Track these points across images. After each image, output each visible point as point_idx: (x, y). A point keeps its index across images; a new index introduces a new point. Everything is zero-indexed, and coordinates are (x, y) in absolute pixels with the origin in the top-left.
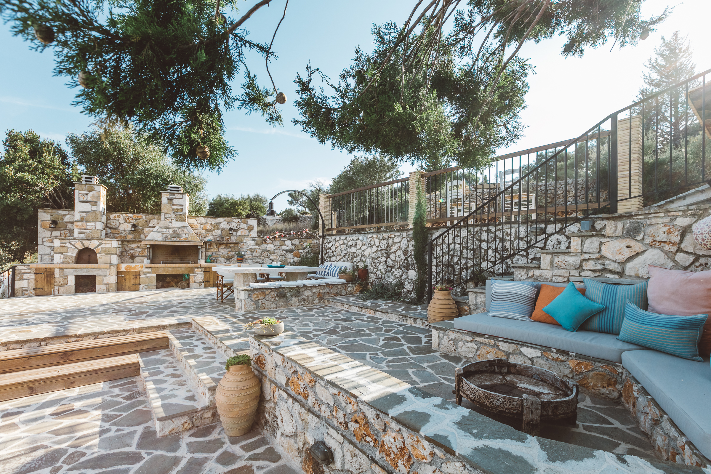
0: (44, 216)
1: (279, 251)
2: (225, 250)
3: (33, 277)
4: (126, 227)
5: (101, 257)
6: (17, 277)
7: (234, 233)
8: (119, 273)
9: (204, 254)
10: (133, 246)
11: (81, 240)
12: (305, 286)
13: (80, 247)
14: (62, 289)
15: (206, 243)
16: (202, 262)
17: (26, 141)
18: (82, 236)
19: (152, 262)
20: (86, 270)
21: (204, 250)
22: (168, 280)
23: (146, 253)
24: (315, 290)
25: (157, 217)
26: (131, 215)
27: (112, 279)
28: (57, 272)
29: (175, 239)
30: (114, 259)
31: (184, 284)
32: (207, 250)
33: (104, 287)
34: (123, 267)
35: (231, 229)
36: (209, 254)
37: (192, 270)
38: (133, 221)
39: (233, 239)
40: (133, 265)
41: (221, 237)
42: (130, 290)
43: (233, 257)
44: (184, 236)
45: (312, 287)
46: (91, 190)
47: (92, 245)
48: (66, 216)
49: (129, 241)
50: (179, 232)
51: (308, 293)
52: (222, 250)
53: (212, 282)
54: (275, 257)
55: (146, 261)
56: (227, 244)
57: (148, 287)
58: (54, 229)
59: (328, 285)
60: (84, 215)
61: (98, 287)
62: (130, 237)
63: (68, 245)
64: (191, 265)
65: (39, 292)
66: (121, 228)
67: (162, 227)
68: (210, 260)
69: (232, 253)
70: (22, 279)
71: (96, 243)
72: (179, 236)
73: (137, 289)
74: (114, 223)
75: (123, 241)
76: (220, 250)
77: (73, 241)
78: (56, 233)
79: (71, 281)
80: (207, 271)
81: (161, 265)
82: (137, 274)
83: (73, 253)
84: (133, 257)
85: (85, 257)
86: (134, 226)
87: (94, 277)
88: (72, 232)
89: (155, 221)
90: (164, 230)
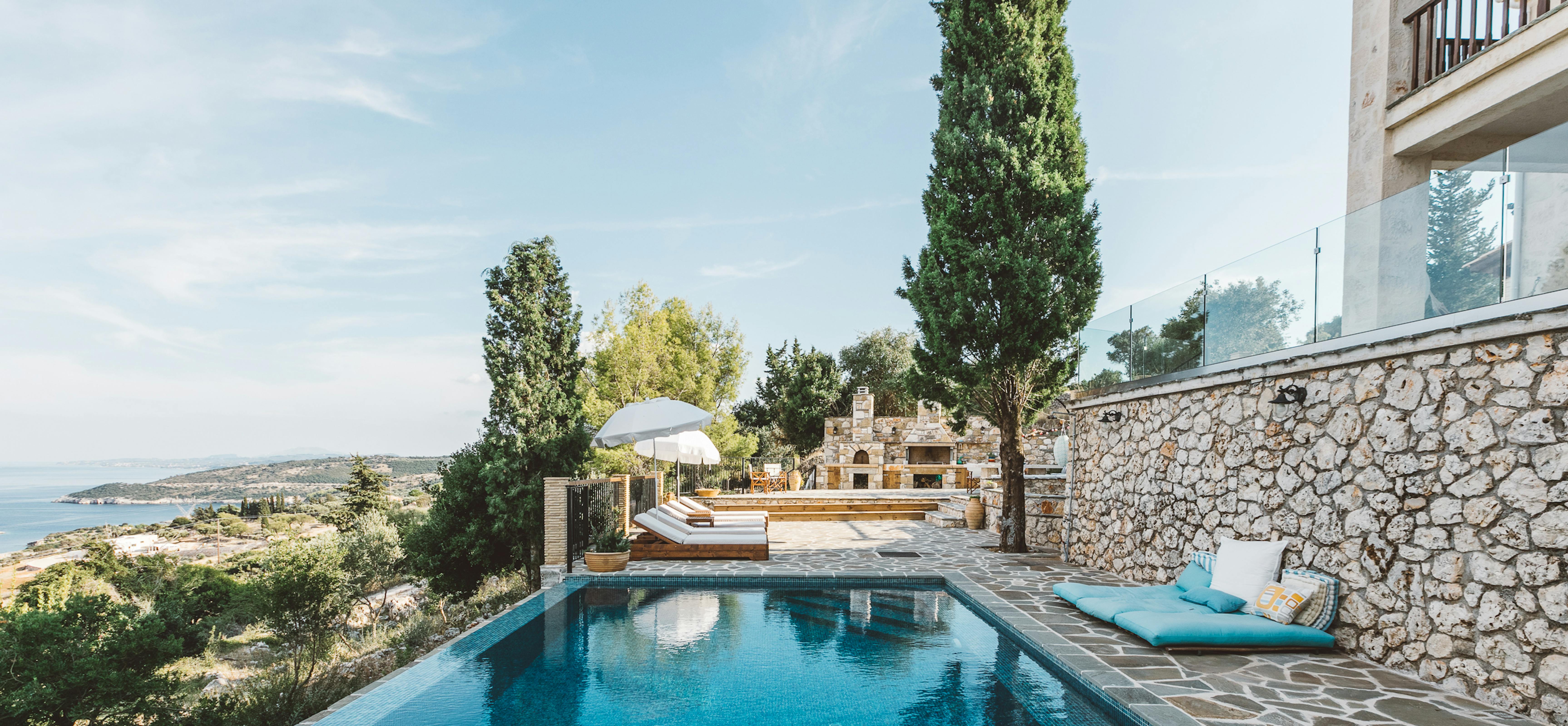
0: (829, 423)
1: (1036, 452)
2: (977, 451)
3: (826, 474)
4: (887, 430)
5: (872, 458)
6: (817, 474)
7: (986, 433)
8: (884, 472)
9: (955, 455)
10: (894, 448)
11: (858, 443)
12: (1036, 479)
13: (857, 450)
14: (845, 485)
15: (957, 443)
16: (954, 463)
17: (819, 361)
18: (858, 440)
19: (909, 463)
20: (861, 469)
21: (955, 451)
22: (923, 480)
23: (904, 454)
24: (1046, 483)
25: (913, 419)
26: (891, 419)
27: (879, 478)
28: (842, 470)
29: (929, 441)
30: (881, 460)
31: (937, 484)
32: (959, 451)
33: (874, 484)
34: (888, 467)
35: (983, 428)
36: (960, 455)
37: (944, 471)
38: (893, 425)
39: (985, 439)
40: (895, 465)
41: (973, 437)
42: (893, 488)
43: (984, 458)
44: (938, 437)
45: (1043, 480)
46: (864, 399)
47: (865, 447)
48: (844, 422)
49: (890, 444)
50: (933, 433)
51: (1039, 485)
52: (974, 451)
53: (963, 483)
54: (1031, 458)
55: (905, 462)
56: (978, 445)
57: (907, 486)
58: (835, 434)
59: (1059, 479)
60: (859, 421)
61: (870, 484)
62: (891, 439)
63: (849, 448)
64: (943, 466)
65: (831, 486)
66: (883, 432)
67: (918, 430)
68: (961, 461)
69: (984, 454)
70: (820, 475)
71: (868, 445)
72: (932, 437)
73: (898, 487)
74: (879, 427)
75: (886, 444)
76: (972, 451)
77: (852, 445)
78: (837, 438)
79: (851, 478)
80: (958, 472)
81: (917, 466)
82: (898, 474)
83: (852, 455)
84: (893, 458)
85: (859, 458)
86: (894, 429)
87: (867, 475)
88: (850, 436)
89: (911, 424)
90: (920, 432)
